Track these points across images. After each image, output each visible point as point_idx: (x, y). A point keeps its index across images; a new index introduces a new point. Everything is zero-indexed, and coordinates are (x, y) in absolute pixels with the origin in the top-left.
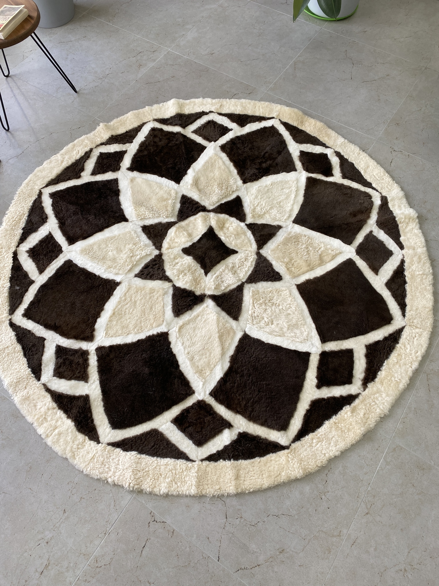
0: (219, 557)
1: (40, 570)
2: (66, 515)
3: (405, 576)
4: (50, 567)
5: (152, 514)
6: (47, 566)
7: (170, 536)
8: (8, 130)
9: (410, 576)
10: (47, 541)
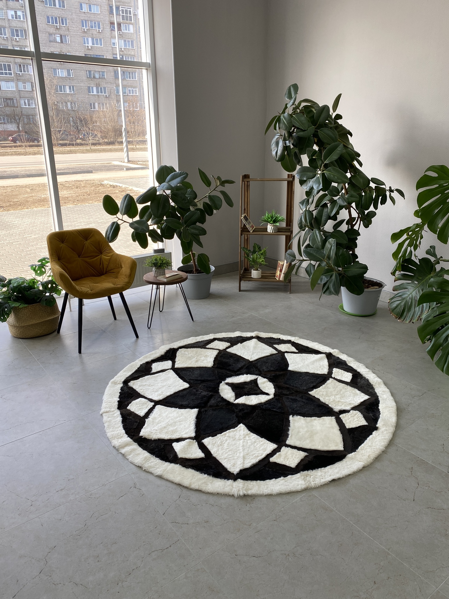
0: (164, 513)
1: (57, 490)
2: (86, 472)
3: (287, 558)
4: (63, 490)
5: (135, 484)
6: (62, 490)
7: (140, 496)
8: (149, 328)
9: (290, 559)
10: (69, 479)
